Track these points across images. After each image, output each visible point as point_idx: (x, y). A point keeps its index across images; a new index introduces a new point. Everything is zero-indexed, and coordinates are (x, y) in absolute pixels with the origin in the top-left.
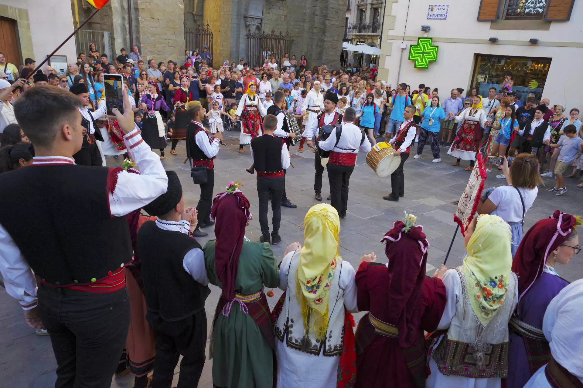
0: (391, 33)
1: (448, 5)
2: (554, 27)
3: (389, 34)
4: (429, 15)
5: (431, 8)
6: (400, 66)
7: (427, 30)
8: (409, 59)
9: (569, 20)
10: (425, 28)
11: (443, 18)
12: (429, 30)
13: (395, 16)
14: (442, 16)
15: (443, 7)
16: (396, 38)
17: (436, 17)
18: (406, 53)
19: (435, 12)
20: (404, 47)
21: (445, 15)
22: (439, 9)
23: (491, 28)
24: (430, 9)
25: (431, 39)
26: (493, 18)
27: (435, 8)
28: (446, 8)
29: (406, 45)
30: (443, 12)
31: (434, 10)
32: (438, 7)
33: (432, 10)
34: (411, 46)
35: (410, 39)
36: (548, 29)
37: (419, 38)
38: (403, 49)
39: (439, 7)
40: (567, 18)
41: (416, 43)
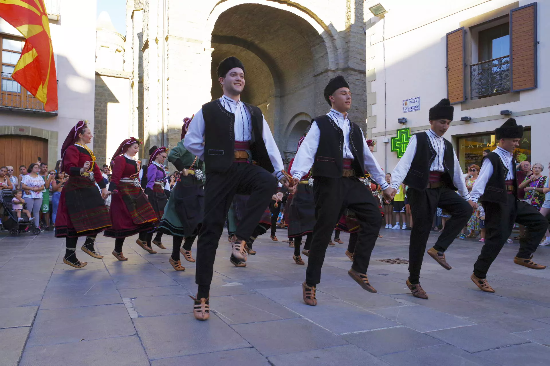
0: (374, 131)
1: (419, 97)
2: (523, 97)
3: (372, 133)
4: (404, 109)
5: (404, 102)
6: (386, 159)
7: (404, 121)
8: (392, 151)
9: (537, 87)
10: (401, 120)
11: (416, 109)
12: (406, 121)
13: (375, 116)
14: (415, 107)
15: (415, 100)
16: (379, 135)
17: (411, 109)
18: (389, 145)
19: (409, 105)
20: (387, 141)
21: (418, 106)
22: (412, 102)
23: (462, 110)
24: (404, 104)
25: (408, 129)
26: (462, 100)
27: (408, 102)
28: (417, 100)
29: (388, 139)
30: (416, 104)
31: (407, 104)
32: (410, 101)
33: (406, 104)
34: (392, 138)
35: (390, 132)
36: (518, 100)
37: (398, 130)
38: (386, 143)
39: (412, 100)
40: (534, 86)
41: (395, 136)
